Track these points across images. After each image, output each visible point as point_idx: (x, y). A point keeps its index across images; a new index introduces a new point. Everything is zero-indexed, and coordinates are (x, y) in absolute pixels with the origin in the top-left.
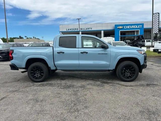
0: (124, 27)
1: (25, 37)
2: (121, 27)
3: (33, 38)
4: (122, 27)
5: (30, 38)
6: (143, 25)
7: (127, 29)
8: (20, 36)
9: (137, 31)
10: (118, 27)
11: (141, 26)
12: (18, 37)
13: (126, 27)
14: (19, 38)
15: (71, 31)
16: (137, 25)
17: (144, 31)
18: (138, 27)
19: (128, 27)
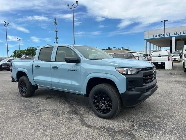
1: (114, 48)
3: (121, 49)
5: (118, 49)
8: (109, 48)
12: (107, 48)
14: (108, 50)
15: (160, 37)
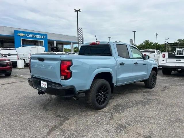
0: (26, 35)
2: (22, 35)
4: (24, 35)
6: (46, 35)
7: (30, 38)
9: (41, 41)
10: (18, 34)
11: (45, 36)
13: (29, 35)
16: (41, 35)
17: (48, 43)
18: (42, 37)
19: (31, 36)
